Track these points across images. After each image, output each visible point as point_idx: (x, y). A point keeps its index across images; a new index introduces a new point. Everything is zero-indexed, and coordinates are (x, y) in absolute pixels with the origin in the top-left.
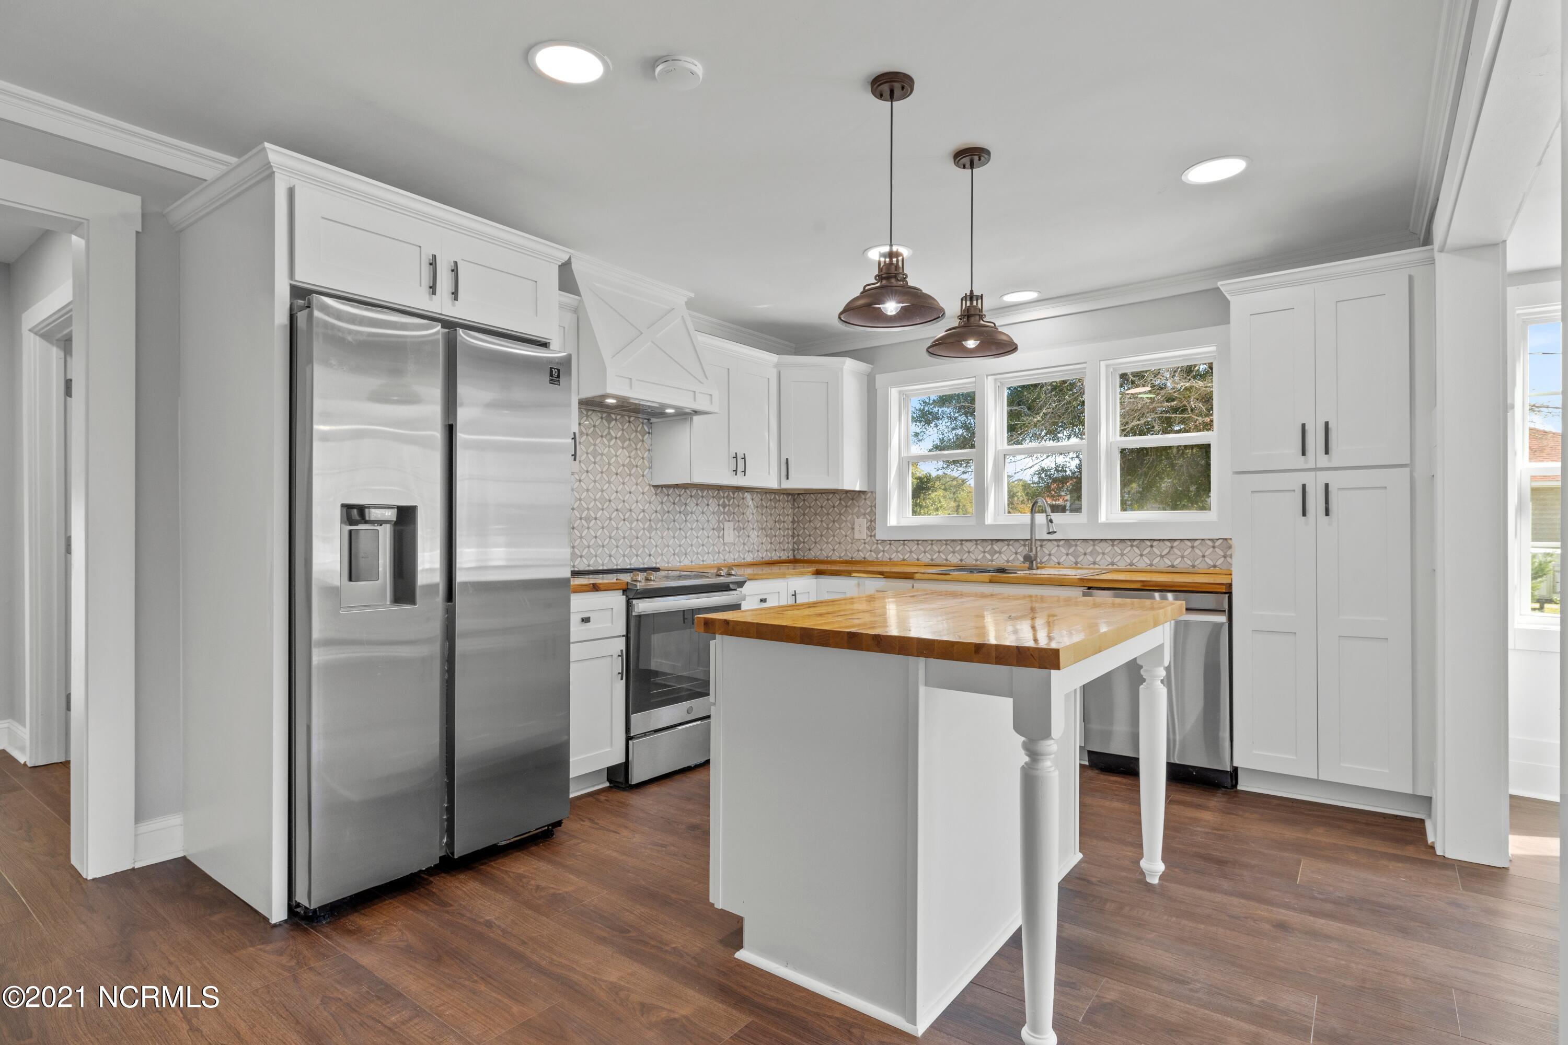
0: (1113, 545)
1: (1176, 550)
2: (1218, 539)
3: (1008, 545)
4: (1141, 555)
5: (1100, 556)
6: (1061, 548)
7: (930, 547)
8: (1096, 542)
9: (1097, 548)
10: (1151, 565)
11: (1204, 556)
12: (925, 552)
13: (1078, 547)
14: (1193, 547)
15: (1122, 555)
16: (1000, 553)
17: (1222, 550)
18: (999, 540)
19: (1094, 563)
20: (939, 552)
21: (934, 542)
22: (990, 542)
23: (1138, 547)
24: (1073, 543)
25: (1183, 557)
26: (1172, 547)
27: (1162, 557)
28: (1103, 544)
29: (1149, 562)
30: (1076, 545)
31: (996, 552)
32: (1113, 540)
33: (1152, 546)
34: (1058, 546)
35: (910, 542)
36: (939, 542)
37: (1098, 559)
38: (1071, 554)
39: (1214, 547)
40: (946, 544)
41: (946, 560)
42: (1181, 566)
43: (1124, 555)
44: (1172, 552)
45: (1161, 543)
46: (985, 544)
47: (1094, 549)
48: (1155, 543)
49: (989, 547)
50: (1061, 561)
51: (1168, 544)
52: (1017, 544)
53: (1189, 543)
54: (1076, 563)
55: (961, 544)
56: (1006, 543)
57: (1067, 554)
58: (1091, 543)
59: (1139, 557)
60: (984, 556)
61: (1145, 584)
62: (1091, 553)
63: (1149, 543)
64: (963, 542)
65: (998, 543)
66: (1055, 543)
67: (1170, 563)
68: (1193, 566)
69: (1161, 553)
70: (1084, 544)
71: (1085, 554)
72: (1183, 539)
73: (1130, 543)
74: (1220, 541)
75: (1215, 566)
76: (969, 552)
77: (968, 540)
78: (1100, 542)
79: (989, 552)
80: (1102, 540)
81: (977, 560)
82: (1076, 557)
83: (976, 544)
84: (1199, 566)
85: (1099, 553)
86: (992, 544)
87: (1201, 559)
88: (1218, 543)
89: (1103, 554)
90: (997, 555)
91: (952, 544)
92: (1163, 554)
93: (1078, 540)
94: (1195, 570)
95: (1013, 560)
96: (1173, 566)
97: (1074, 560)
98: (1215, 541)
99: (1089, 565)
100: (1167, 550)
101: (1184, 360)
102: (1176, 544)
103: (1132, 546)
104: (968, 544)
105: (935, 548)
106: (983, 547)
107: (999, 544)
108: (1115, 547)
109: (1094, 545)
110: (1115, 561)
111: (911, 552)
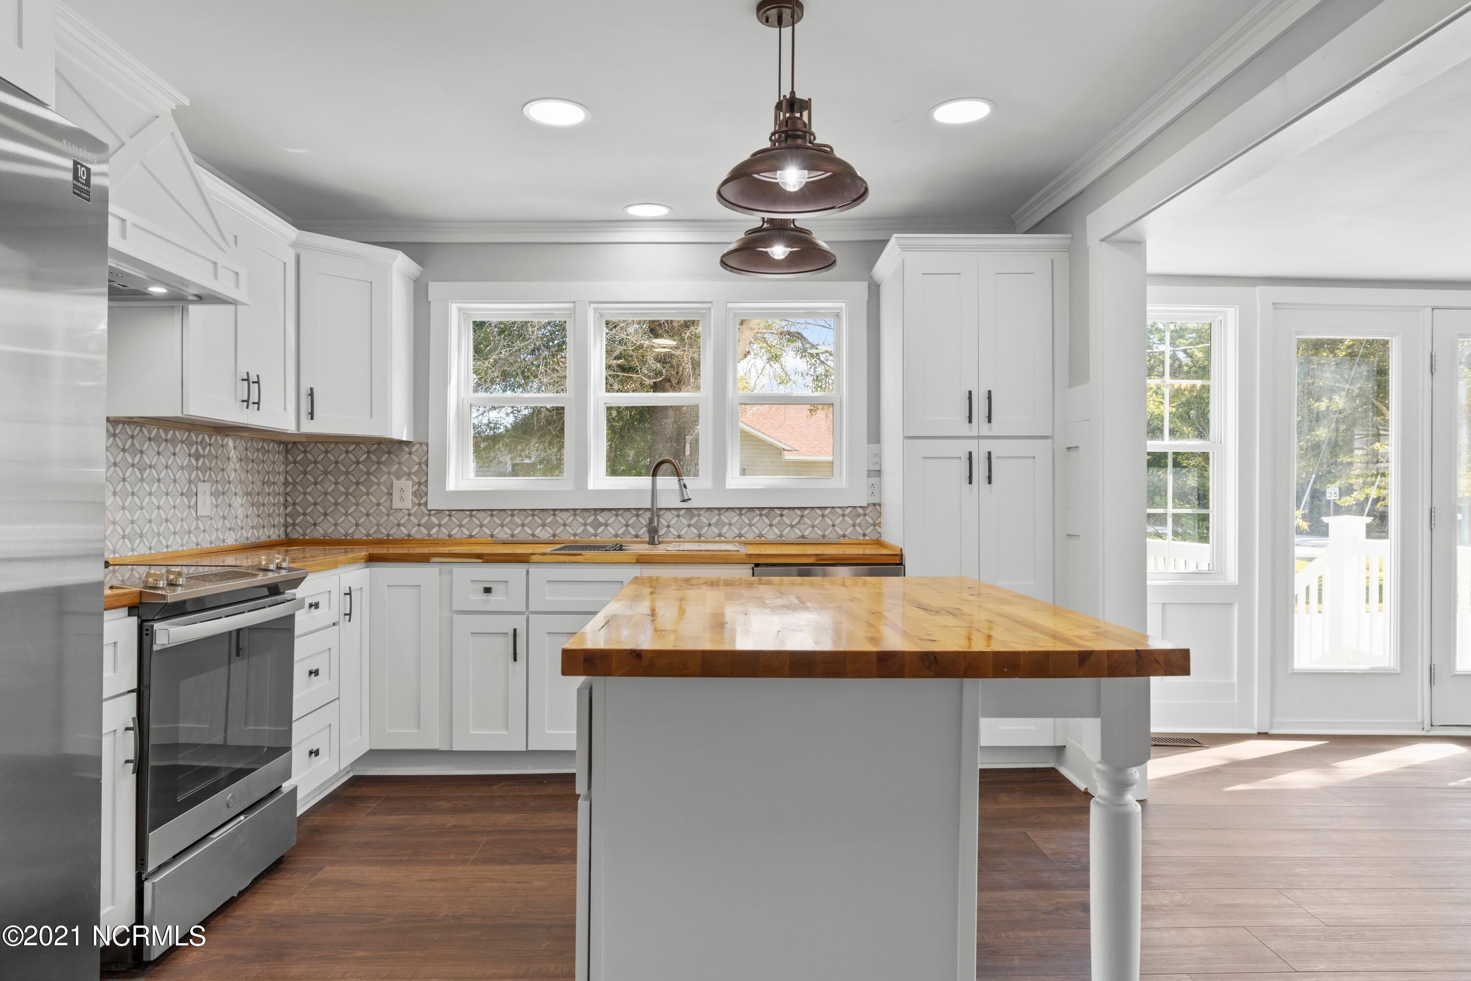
0: (740, 515)
1: (806, 519)
2: (847, 507)
3: (617, 515)
4: (771, 525)
5: (726, 528)
6: (681, 518)
7: (509, 518)
8: (722, 511)
9: (723, 517)
10: (781, 536)
11: (834, 526)
12: (502, 526)
13: (702, 517)
14: (823, 516)
15: (750, 525)
16: (606, 525)
17: (851, 519)
18: (605, 509)
19: (720, 535)
20: (523, 525)
21: (515, 512)
22: (593, 512)
23: (767, 517)
24: (696, 512)
25: (813, 526)
26: (802, 516)
27: (792, 526)
28: (730, 514)
29: (779, 533)
30: (699, 515)
31: (601, 524)
32: (740, 509)
33: (782, 515)
34: (678, 516)
35: (480, 512)
36: (524, 513)
37: (724, 531)
38: (694, 525)
39: (843, 516)
40: (533, 515)
41: (533, 535)
42: (812, 536)
43: (753, 525)
44: (802, 522)
45: (792, 512)
46: (586, 514)
47: (719, 519)
48: (785, 512)
49: (592, 518)
50: (682, 533)
51: (799, 512)
52: (627, 515)
53: (819, 512)
54: (699, 536)
55: (554, 515)
56: (614, 512)
57: (689, 526)
58: (717, 512)
59: (769, 527)
60: (585, 530)
61: (820, 557)
62: (717, 524)
63: (778, 512)
64: (557, 513)
65: (603, 513)
66: (675, 513)
67: (800, 534)
68: (824, 536)
69: (791, 522)
70: (708, 514)
71: (710, 525)
72: (814, 508)
73: (758, 512)
74: (850, 509)
75: (844, 536)
76: (565, 525)
77: (563, 509)
78: (726, 511)
79: (591, 525)
80: (728, 508)
81: (575, 535)
82: (698, 528)
83: (575, 515)
84: (830, 536)
85: (725, 524)
86: (596, 515)
87: (831, 528)
88: (848, 511)
89: (730, 524)
90: (602, 528)
91: (541, 515)
92: (793, 524)
93: (702, 508)
94: (826, 540)
95: (623, 533)
96: (803, 537)
97: (696, 532)
98: (845, 509)
99: (714, 538)
100: (798, 519)
101: (806, 313)
102: (807, 512)
103: (761, 515)
104: (564, 515)
105: (518, 520)
106: (583, 519)
107: (605, 513)
108: (743, 517)
109: (719, 515)
110: (743, 532)
111: (481, 526)
